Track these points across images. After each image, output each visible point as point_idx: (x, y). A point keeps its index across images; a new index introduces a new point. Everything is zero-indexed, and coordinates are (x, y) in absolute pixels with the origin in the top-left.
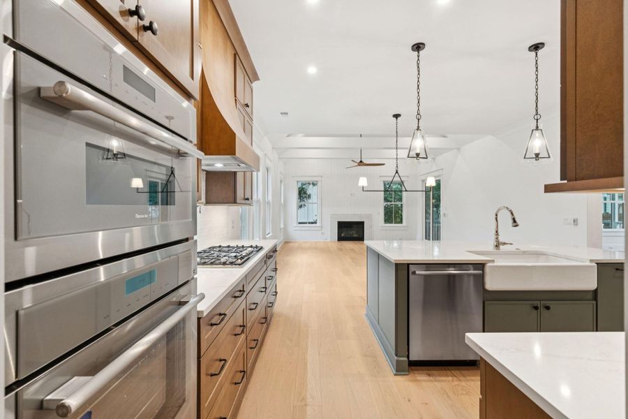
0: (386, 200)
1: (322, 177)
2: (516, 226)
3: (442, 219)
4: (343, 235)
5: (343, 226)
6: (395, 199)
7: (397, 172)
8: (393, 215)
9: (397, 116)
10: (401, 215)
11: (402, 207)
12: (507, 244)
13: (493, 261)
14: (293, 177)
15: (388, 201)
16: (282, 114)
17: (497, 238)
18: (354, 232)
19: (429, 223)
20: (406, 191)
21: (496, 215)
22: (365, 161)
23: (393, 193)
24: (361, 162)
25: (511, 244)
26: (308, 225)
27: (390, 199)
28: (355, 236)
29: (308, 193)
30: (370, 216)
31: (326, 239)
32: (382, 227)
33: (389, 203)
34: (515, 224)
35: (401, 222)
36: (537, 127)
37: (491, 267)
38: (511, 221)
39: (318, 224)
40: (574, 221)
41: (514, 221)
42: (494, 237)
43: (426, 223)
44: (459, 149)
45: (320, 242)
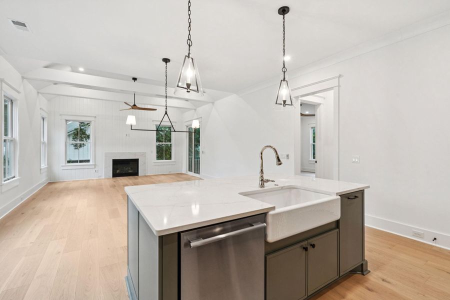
0: (158, 140)
1: (95, 117)
2: (280, 164)
3: (201, 156)
4: (118, 171)
5: (117, 163)
6: (165, 140)
7: (166, 113)
8: (164, 153)
9: (166, 60)
10: (171, 153)
11: (171, 146)
12: (269, 181)
13: (274, 208)
14: (61, 115)
15: (160, 141)
16: (15, 23)
17: (262, 177)
18: (130, 168)
19: (192, 158)
20: (175, 131)
21: (262, 154)
22: (138, 106)
23: (164, 135)
24: (135, 105)
25: (273, 181)
26: (79, 164)
27: (162, 140)
28: (130, 171)
29: (87, 133)
30: (144, 154)
31: (101, 176)
32: (154, 162)
33: (161, 143)
34: (280, 163)
35: (170, 158)
36: (284, 78)
37: (273, 215)
38: (275, 160)
39: (91, 163)
40: (287, 156)
41: (279, 160)
42: (259, 175)
43: (189, 158)
44: (213, 103)
45: (93, 180)
